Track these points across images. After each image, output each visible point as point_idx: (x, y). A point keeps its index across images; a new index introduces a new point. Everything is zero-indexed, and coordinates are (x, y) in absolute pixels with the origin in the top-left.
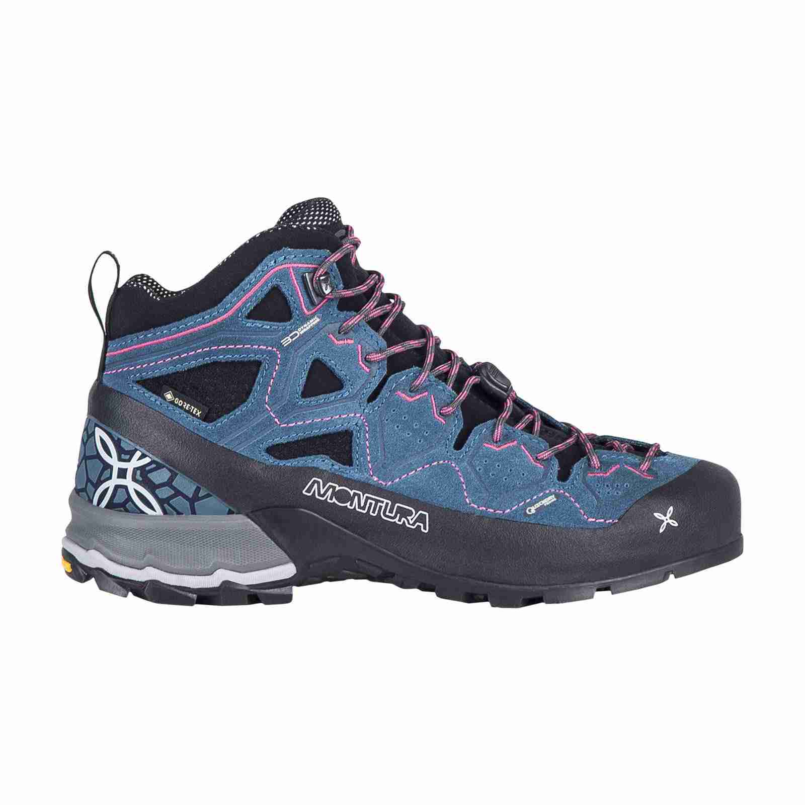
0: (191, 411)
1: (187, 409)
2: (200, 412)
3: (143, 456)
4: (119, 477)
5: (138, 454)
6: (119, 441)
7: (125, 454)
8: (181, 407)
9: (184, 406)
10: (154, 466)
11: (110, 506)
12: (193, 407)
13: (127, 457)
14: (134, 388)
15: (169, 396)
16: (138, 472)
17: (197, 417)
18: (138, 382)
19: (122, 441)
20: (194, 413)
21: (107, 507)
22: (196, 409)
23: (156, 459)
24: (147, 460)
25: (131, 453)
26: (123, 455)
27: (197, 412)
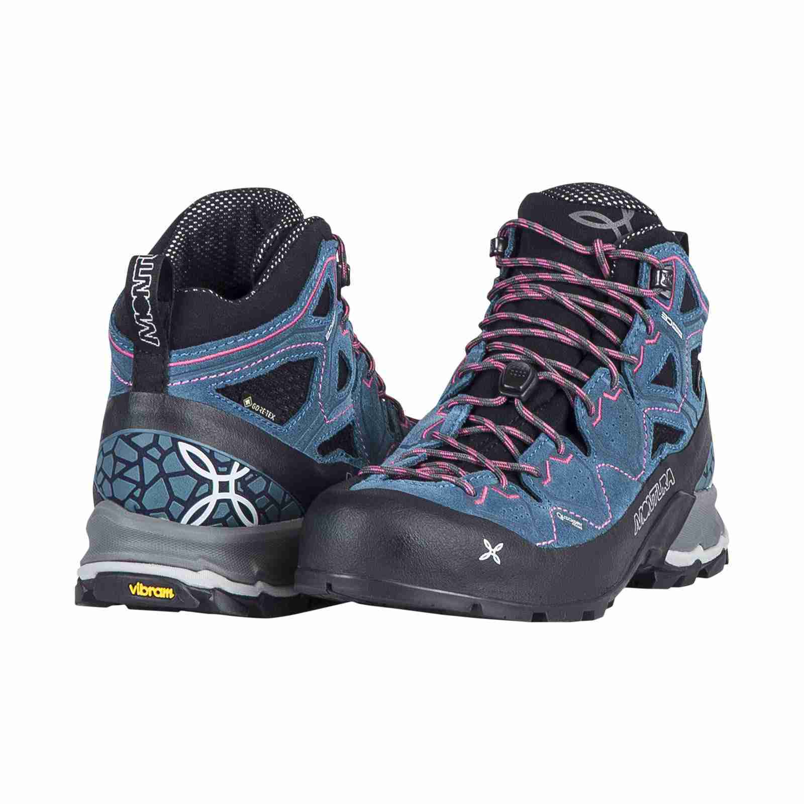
0: (266, 415)
1: (263, 413)
2: (275, 416)
3: (241, 467)
4: (221, 491)
5: (236, 465)
6: (212, 453)
7: (223, 467)
8: (258, 412)
9: (260, 410)
10: (251, 475)
11: (209, 522)
12: (268, 411)
13: (225, 469)
14: (216, 396)
15: (247, 402)
16: (239, 484)
17: (271, 420)
18: (217, 390)
19: (215, 453)
20: (269, 417)
21: (204, 524)
22: (271, 413)
23: (254, 468)
24: (246, 470)
25: (229, 465)
26: (219, 468)
27: (271, 416)
